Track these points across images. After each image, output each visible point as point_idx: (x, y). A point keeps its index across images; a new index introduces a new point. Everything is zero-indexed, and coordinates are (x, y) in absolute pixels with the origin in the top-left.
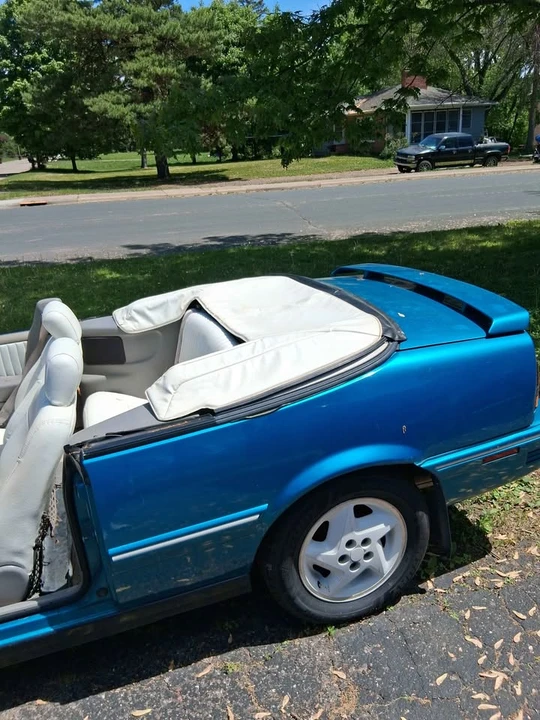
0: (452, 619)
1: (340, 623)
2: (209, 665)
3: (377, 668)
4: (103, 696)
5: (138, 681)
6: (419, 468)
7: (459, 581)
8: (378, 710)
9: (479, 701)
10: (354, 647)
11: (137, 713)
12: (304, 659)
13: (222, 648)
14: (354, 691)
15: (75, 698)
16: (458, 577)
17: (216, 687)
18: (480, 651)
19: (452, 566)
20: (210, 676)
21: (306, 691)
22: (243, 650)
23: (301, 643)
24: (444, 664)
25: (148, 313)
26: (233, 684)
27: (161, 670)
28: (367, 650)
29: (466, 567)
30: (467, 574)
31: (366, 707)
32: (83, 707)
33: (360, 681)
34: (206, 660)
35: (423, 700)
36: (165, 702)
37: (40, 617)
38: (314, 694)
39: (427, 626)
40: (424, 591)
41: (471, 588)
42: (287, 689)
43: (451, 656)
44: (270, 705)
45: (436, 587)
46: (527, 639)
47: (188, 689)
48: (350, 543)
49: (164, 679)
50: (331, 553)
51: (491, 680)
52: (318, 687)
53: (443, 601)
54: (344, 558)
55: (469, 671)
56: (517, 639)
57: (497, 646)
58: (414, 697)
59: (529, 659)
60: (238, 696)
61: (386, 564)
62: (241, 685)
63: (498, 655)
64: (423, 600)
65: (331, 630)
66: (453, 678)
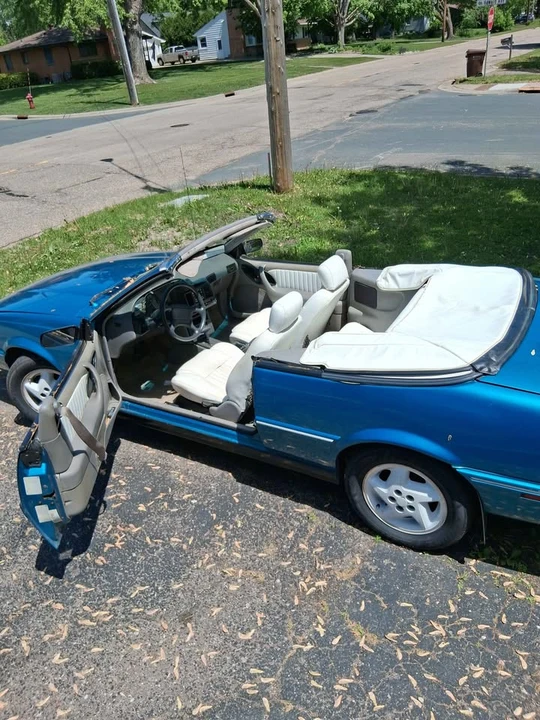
0: (457, 587)
1: (385, 538)
2: (306, 509)
3: (380, 573)
4: (253, 489)
5: (271, 493)
6: (454, 470)
7: (495, 575)
8: (357, 588)
9: (413, 630)
10: (382, 555)
11: (258, 505)
12: (350, 541)
13: (318, 506)
14: (355, 572)
15: (243, 483)
16: (498, 572)
17: (298, 520)
18: (449, 612)
19: (503, 563)
20: (300, 514)
21: (333, 552)
22: (327, 515)
23: (357, 532)
24: (418, 601)
26: (306, 524)
27: (284, 496)
28: (386, 562)
29: (514, 572)
30: (506, 575)
31: (353, 583)
32: (242, 488)
33: (365, 571)
34: (306, 506)
35: (383, 605)
36: (272, 510)
37: (235, 433)
38: (336, 557)
39: (436, 578)
40: (462, 562)
41: (496, 582)
42: (326, 546)
43: (428, 600)
44: (312, 546)
45: (475, 566)
46: (488, 632)
47: (286, 512)
48: (398, 492)
49: (281, 501)
50: (384, 491)
51: (434, 629)
52: (342, 557)
53: (466, 576)
54: (392, 499)
55: (427, 616)
56: (482, 627)
57: (463, 619)
58: (381, 599)
59: (475, 640)
60: (302, 531)
61: (430, 524)
62: (309, 527)
63: (457, 623)
64: (453, 566)
65: (378, 538)
66: (413, 610)
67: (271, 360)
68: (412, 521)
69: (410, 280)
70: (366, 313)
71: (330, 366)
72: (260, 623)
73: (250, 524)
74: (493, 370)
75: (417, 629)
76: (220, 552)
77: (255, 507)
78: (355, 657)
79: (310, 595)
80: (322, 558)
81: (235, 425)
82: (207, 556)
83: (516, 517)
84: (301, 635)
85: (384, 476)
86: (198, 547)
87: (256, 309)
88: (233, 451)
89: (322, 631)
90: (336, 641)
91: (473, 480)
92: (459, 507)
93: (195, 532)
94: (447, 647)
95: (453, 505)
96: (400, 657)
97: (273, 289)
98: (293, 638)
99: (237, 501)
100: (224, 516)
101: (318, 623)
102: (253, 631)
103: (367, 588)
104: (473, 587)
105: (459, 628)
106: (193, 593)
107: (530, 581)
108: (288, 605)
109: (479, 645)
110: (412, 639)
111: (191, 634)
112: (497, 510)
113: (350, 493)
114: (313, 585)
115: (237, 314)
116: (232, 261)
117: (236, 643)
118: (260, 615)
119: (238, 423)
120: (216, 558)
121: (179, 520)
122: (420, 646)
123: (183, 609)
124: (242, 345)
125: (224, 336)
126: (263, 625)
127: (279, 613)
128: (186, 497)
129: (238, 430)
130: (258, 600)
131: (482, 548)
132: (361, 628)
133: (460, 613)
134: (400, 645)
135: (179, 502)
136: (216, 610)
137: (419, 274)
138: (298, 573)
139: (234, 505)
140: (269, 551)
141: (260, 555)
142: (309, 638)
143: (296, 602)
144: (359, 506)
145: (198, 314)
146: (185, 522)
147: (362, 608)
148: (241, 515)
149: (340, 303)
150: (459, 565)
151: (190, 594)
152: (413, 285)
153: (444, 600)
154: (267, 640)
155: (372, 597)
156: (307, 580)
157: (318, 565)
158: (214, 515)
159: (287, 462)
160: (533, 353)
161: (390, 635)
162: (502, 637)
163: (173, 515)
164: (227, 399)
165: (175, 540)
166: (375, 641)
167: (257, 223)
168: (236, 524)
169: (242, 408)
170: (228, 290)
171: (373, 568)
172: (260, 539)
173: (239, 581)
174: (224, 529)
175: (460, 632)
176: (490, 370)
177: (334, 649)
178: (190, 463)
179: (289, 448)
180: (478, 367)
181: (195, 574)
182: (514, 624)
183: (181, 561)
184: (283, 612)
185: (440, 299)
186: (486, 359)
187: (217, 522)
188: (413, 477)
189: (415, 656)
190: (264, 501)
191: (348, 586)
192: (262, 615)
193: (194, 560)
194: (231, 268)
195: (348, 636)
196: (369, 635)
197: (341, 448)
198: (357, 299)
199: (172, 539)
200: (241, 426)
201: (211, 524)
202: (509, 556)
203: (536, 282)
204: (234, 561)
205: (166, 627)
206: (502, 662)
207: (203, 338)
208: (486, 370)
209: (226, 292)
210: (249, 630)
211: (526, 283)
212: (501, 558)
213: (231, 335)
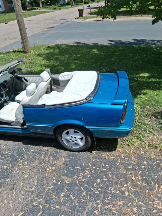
0: (91, 159)
1: (70, 151)
2: (47, 148)
3: (70, 161)
4: (29, 146)
5: (36, 146)
6: (85, 128)
11: (31, 150)
12: (60, 154)
13: (50, 146)
14: (63, 162)
16: (101, 153)
17: (45, 152)
18: (90, 167)
20: (45, 150)
21: (56, 158)
22: (53, 148)
23: (63, 151)
24: (81, 166)
25: (64, 76)
26: (47, 152)
27: (39, 145)
28: (71, 157)
29: (105, 152)
30: (103, 153)
31: (63, 165)
32: (26, 146)
33: (66, 161)
34: (47, 147)
35: (72, 169)
36: (36, 150)
37: (20, 130)
38: (57, 160)
39: (85, 158)
40: (91, 152)
41: (101, 156)
42: (54, 157)
43: (84, 165)
44: (49, 158)
45: (95, 153)
46: (100, 169)
47: (40, 150)
48: (72, 137)
49: (39, 147)
50: (68, 137)
51: (86, 172)
52: (59, 159)
53: (93, 156)
54: (71, 139)
55: (84, 169)
56: (98, 169)
57: (93, 168)
58: (71, 168)
59: (97, 173)
60: (46, 154)
61: (81, 144)
62: (48, 153)
63: (92, 169)
64: (89, 154)
65: (68, 151)
66: (80, 169)
67: (28, 105)
68: (77, 144)
69: (68, 77)
70: (57, 88)
71: (47, 104)
72: (36, 184)
73: (29, 156)
74: (91, 99)
75: (81, 174)
76: (21, 167)
77: (30, 151)
78: (65, 186)
79: (50, 172)
80: (53, 161)
81: (20, 127)
82: (17, 169)
83: (104, 137)
84: (49, 184)
85: (67, 133)
86: (13, 167)
87: (23, 90)
88: (21, 135)
89: (55, 181)
90: (59, 183)
91: (90, 129)
92: (88, 137)
93: (12, 163)
94: (90, 176)
95: (87, 137)
96: (78, 182)
97: (27, 83)
98: (47, 186)
99: (24, 150)
100: (21, 156)
101: (54, 179)
102: (34, 187)
103: (67, 166)
104: (95, 158)
105: (93, 170)
106: (13, 181)
107: (109, 153)
108: (44, 177)
109: (98, 174)
110: (80, 177)
111: (15, 193)
112: (99, 136)
113: (58, 140)
114: (51, 169)
115: (16, 92)
116: (12, 75)
117: (29, 192)
118: (35, 182)
119: (21, 126)
120: (19, 169)
121: (5, 160)
122: (83, 178)
123: (11, 186)
124: (19, 102)
125: (13, 100)
126: (37, 184)
127: (41, 180)
128: (7, 152)
129: (21, 129)
130: (35, 178)
131: (96, 147)
132: (66, 177)
133: (92, 166)
134: (77, 179)
135: (4, 155)
136: (22, 184)
137: (70, 75)
138: (46, 167)
139: (23, 152)
140: (36, 163)
141: (34, 164)
142: (52, 184)
143: (46, 175)
144: (61, 143)
145: (2, 94)
146: (8, 160)
147: (66, 172)
148: (26, 154)
149: (49, 85)
150: (91, 153)
151: (12, 181)
152: (69, 78)
153: (88, 164)
154: (39, 188)
155: (68, 168)
156: (49, 168)
157: (52, 163)
158: (17, 156)
159: (39, 135)
160: (101, 93)
161: (74, 177)
162: (104, 170)
163: (3, 159)
164: (16, 119)
165: (5, 167)
166: (70, 180)
167: (18, 63)
168: (25, 157)
169: (22, 121)
170: (12, 85)
171: (68, 160)
172: (33, 160)
173: (28, 174)
174: (21, 160)
175: (93, 171)
176: (90, 99)
177: (59, 185)
178: (7, 142)
179: (39, 131)
180: (87, 99)
181: (13, 175)
182: (106, 166)
183: (8, 172)
184: (43, 179)
185: (76, 81)
186: (89, 96)
187: (19, 158)
188: (75, 132)
189: (82, 181)
190: (33, 148)
191: (61, 167)
192: (37, 182)
193: (12, 171)
194: (12, 78)
195: (63, 181)
196: (69, 179)
197: (54, 128)
198: (54, 84)
199: (4, 166)
200: (22, 127)
201: (17, 159)
202: (103, 148)
203: (100, 74)
204: (26, 168)
205: (6, 193)
206: (104, 177)
207: (5, 101)
208: (89, 99)
209: (11, 86)
210: (33, 187)
211: (98, 74)
212: (101, 149)
213: (15, 99)
